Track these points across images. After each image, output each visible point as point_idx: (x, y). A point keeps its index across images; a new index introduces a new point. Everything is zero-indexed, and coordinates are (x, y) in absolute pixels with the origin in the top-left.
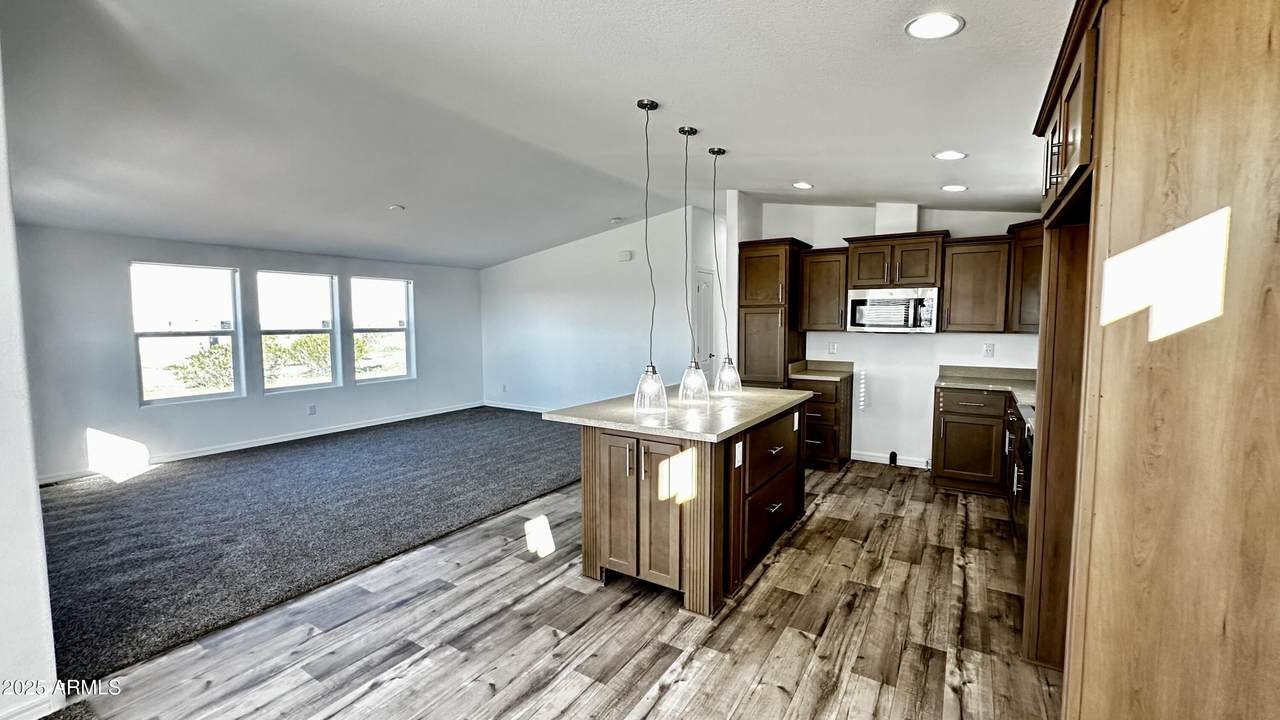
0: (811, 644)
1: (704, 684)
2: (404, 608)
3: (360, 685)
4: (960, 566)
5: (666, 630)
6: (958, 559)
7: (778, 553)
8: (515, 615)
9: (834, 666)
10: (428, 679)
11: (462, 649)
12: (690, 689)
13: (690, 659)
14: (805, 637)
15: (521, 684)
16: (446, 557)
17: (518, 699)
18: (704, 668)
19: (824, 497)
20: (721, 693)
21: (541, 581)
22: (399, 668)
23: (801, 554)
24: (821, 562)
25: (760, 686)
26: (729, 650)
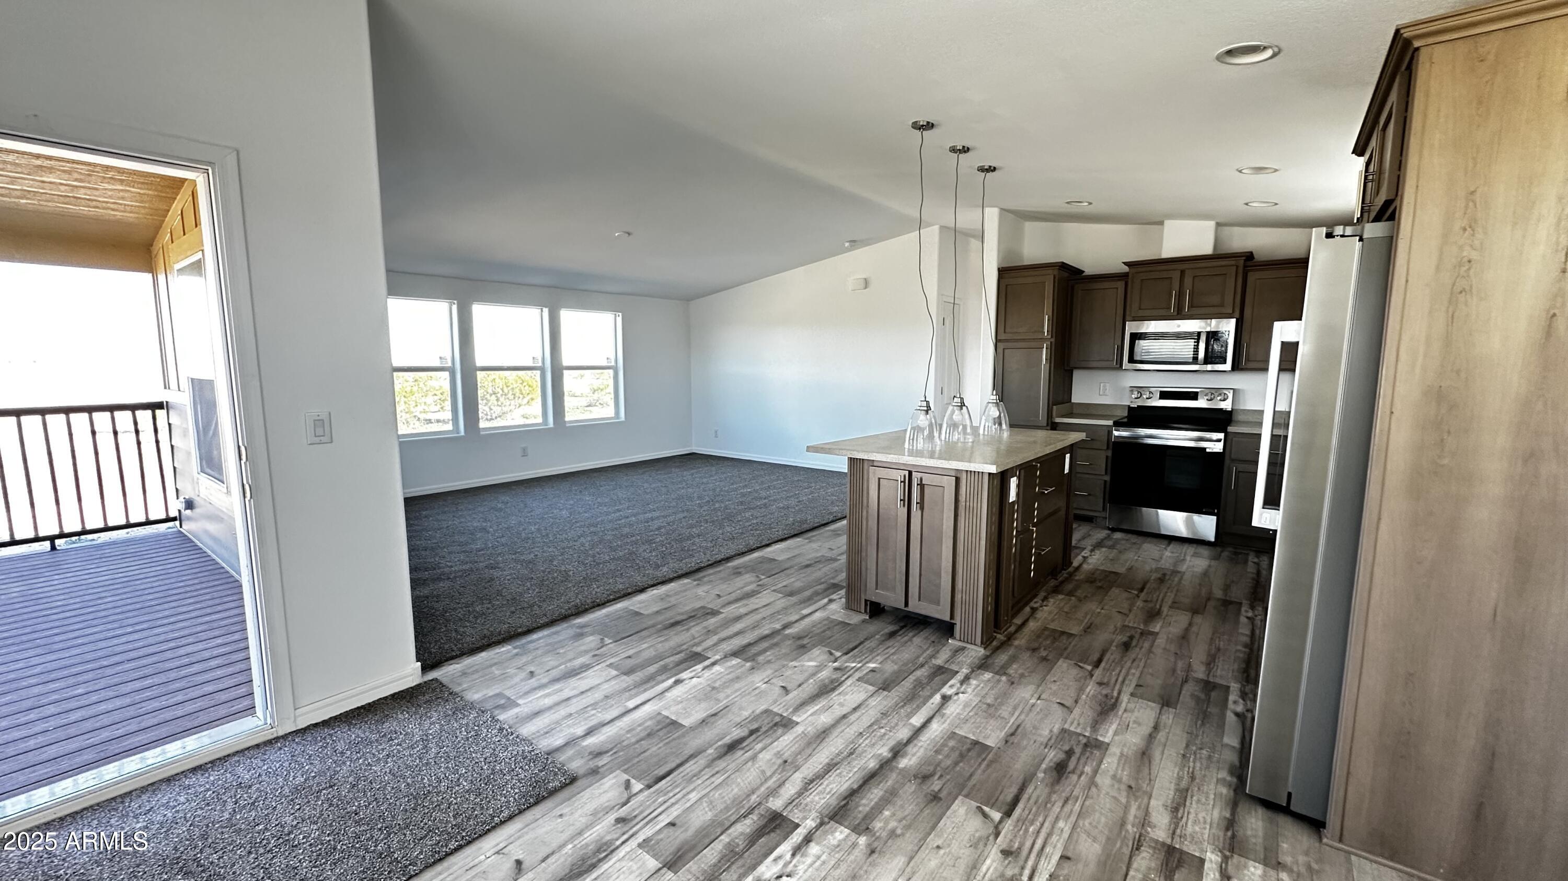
0: (1087, 674)
1: (984, 697)
2: (679, 628)
3: (663, 681)
4: (1248, 618)
5: (938, 656)
6: (1246, 611)
7: (1045, 598)
8: (788, 637)
9: (1113, 691)
10: (723, 680)
11: (746, 660)
12: (971, 700)
13: (967, 678)
14: (1080, 667)
15: (810, 687)
16: (706, 588)
17: (810, 698)
18: (982, 685)
19: (1092, 551)
20: (1001, 704)
21: (805, 612)
22: (694, 671)
23: (1070, 600)
24: (1094, 608)
25: (1039, 702)
26: (1005, 674)
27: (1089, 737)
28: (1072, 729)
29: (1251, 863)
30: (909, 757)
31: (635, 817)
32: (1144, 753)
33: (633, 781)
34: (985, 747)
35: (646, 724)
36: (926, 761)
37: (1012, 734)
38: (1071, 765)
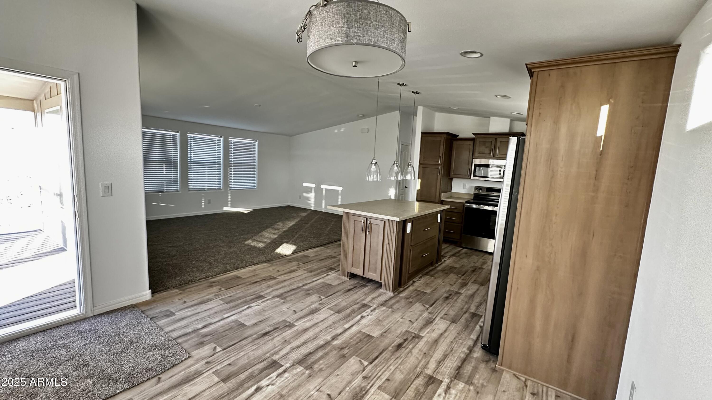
0: (426, 309)
1: (378, 317)
2: (257, 284)
3: (243, 307)
5: (366, 300)
7: (421, 277)
8: (303, 290)
9: (434, 316)
10: (270, 307)
11: (282, 299)
12: (373, 318)
13: (375, 309)
14: (424, 306)
15: (305, 312)
16: (273, 268)
17: (305, 316)
18: (380, 312)
19: (449, 258)
20: (385, 320)
21: (314, 279)
22: (258, 303)
23: (431, 278)
24: (440, 282)
25: (401, 319)
26: (391, 308)
27: (416, 334)
28: (411, 331)
29: (461, 383)
30: (338, 340)
31: (215, 361)
32: (436, 341)
33: (218, 347)
34: (372, 337)
35: (230, 324)
36: (344, 343)
37: (385, 332)
38: (404, 345)
